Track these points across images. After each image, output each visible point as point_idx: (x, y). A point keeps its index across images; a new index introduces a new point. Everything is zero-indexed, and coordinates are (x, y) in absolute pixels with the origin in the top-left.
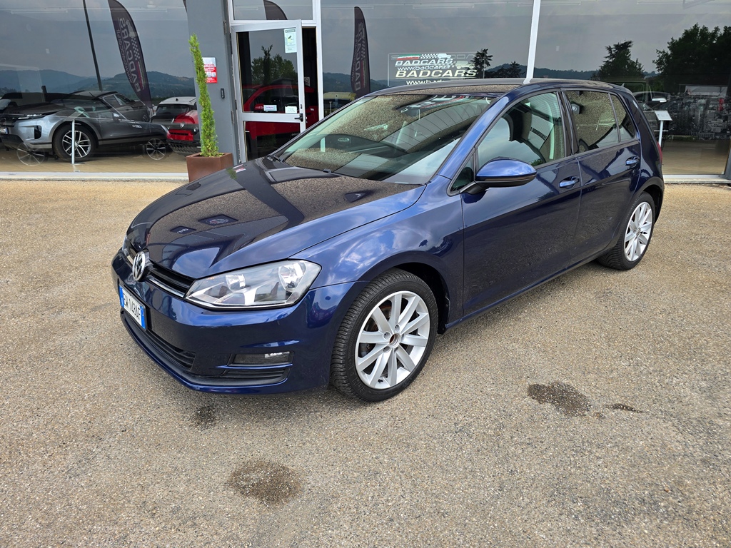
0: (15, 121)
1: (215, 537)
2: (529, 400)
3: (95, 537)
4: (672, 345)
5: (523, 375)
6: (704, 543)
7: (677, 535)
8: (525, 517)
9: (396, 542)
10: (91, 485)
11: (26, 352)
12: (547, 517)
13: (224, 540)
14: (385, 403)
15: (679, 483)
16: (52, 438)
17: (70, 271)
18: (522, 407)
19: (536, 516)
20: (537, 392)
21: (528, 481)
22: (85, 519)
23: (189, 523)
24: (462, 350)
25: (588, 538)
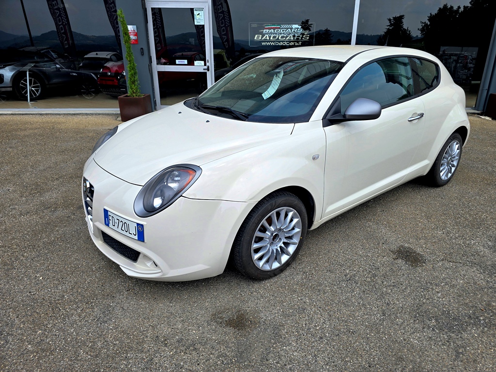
1: (211, 356)
3: (131, 361)
4: (466, 219)
5: (380, 242)
7: (494, 336)
8: (403, 331)
9: (328, 351)
10: (117, 328)
11: (40, 239)
12: (416, 331)
13: (218, 357)
15: (489, 305)
16: (79, 298)
17: (52, 181)
18: (384, 262)
19: (409, 330)
21: (399, 309)
22: (120, 350)
23: (192, 348)
25: (443, 341)
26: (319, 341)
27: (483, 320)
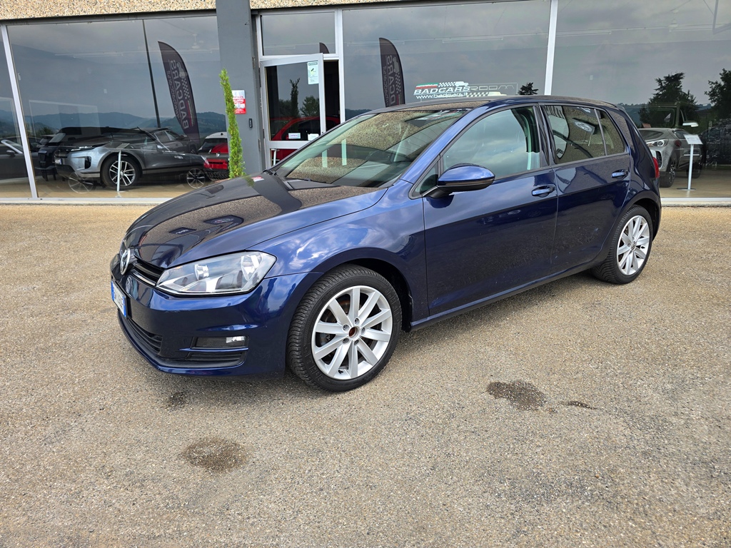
0: (68, 152)
1: (157, 496)
2: (486, 395)
3: (53, 491)
4: (648, 350)
5: (487, 374)
6: (620, 523)
8: (449, 493)
9: (320, 507)
10: (62, 451)
11: (35, 344)
12: (471, 494)
13: (164, 499)
14: (346, 394)
15: (613, 471)
16: (39, 413)
17: (90, 280)
18: (477, 401)
19: (460, 492)
20: (496, 389)
21: (462, 463)
22: (49, 477)
23: (138, 484)
24: (434, 351)
25: (505, 513)
26: (316, 493)
27: (591, 490)
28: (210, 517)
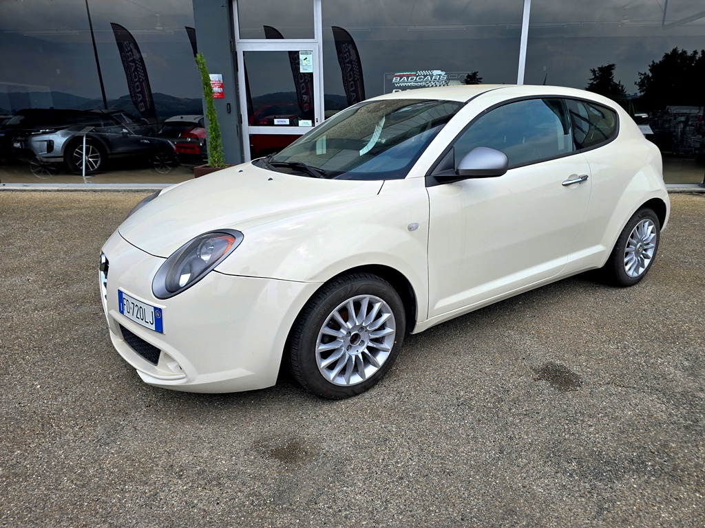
0: (28, 136)
1: (239, 494)
2: (525, 378)
3: (127, 495)
4: (657, 330)
5: (519, 357)
7: (663, 489)
8: (525, 475)
9: (407, 496)
10: (121, 452)
11: (51, 340)
12: (544, 475)
13: (248, 496)
15: (665, 445)
16: (82, 413)
18: (519, 384)
19: (534, 474)
20: (532, 372)
21: (526, 445)
22: (117, 480)
23: (214, 483)
24: (461, 337)
25: (582, 491)
26: (397, 481)
27: (651, 465)
28: (301, 513)
